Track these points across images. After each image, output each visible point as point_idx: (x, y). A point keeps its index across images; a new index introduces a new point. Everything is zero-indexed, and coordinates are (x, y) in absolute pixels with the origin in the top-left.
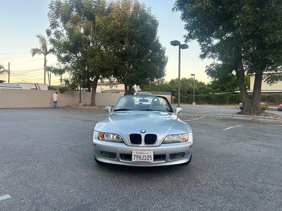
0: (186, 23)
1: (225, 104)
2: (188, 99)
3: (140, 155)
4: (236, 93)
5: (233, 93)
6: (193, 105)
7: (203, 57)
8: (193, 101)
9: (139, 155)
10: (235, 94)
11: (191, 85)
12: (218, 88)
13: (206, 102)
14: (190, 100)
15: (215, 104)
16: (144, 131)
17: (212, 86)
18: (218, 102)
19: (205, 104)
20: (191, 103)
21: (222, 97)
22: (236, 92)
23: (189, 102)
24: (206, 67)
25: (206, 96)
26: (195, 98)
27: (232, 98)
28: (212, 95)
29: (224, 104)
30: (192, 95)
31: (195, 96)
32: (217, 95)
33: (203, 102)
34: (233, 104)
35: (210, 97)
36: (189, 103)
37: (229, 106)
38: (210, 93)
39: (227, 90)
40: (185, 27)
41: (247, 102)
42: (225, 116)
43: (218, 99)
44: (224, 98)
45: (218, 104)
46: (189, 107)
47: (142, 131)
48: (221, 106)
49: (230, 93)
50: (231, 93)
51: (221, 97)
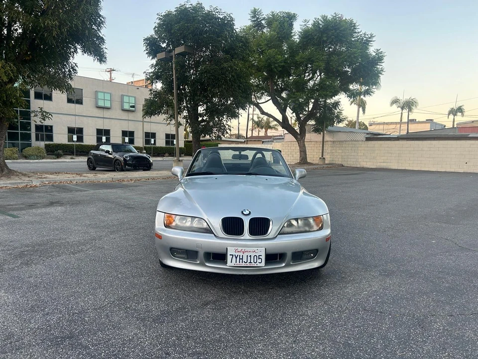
3: (241, 254)
9: (239, 254)
16: (247, 212)
47: (244, 213)
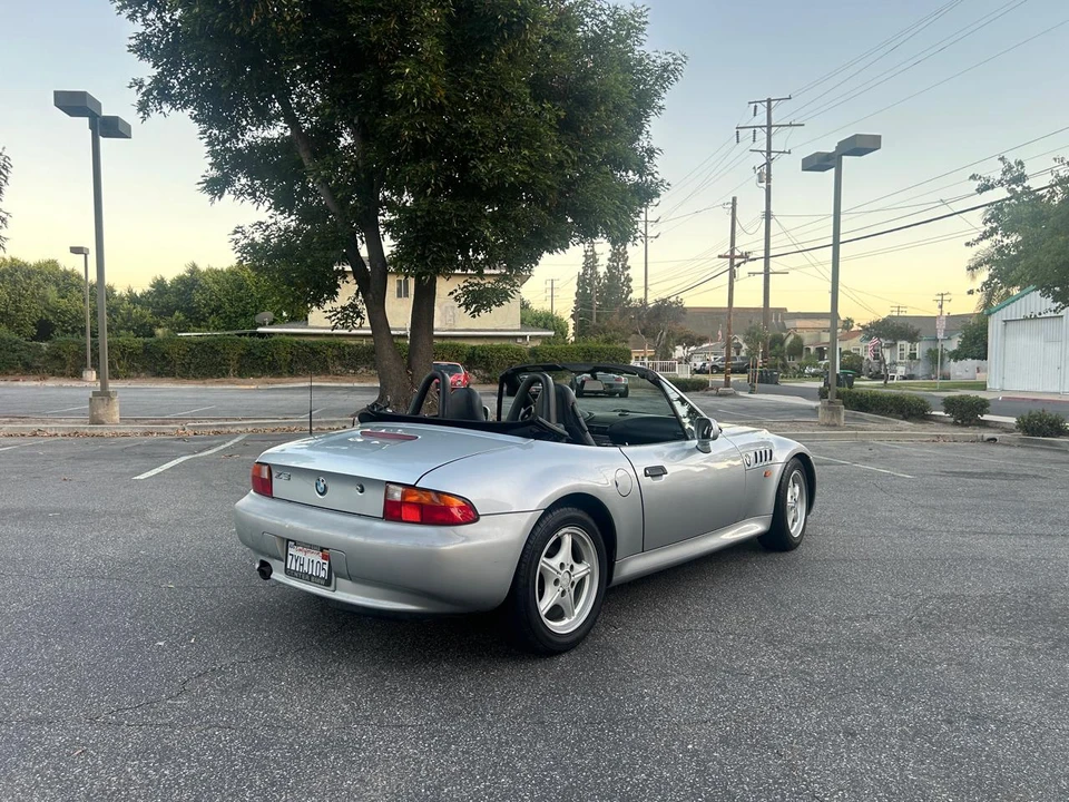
0: (138, 27)
1: (223, 376)
2: (58, 357)
4: (262, 335)
5: (252, 334)
6: (85, 384)
7: (215, 187)
8: (86, 366)
10: (261, 340)
11: (52, 293)
12: (177, 313)
13: (144, 368)
14: (70, 359)
15: (182, 377)
17: (150, 304)
18: (196, 369)
19: (138, 377)
20: (77, 375)
21: (213, 348)
22: (260, 330)
23: (64, 367)
24: (236, 232)
25: (145, 344)
26: (92, 350)
27: (250, 353)
28: (170, 340)
29: (219, 377)
30: (75, 339)
31: (92, 342)
32: (189, 341)
33: (131, 368)
34: (252, 376)
35: (165, 347)
36: (63, 375)
37: (243, 384)
38: (159, 332)
39: (213, 322)
40: (133, 42)
41: (395, 371)
42: (327, 422)
43: (194, 356)
44: (217, 352)
45: (195, 377)
46: (67, 392)
48: (211, 383)
49: (240, 335)
50: (245, 334)
51: (207, 348)
